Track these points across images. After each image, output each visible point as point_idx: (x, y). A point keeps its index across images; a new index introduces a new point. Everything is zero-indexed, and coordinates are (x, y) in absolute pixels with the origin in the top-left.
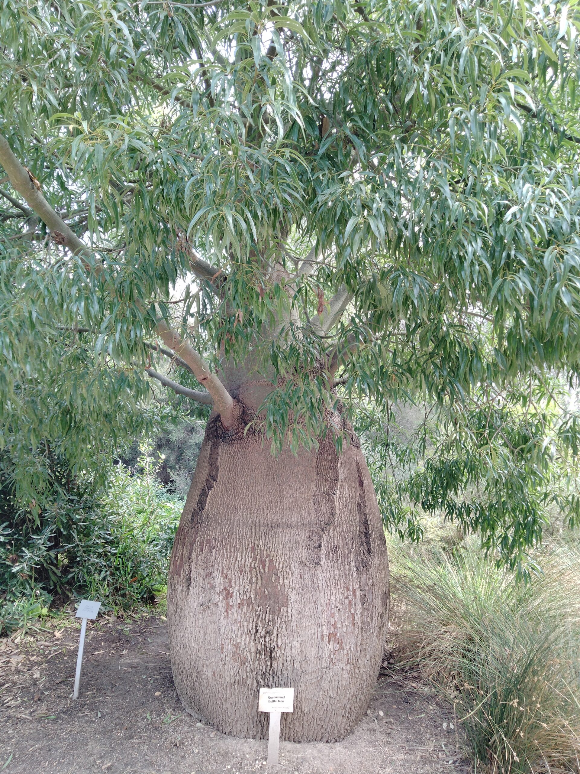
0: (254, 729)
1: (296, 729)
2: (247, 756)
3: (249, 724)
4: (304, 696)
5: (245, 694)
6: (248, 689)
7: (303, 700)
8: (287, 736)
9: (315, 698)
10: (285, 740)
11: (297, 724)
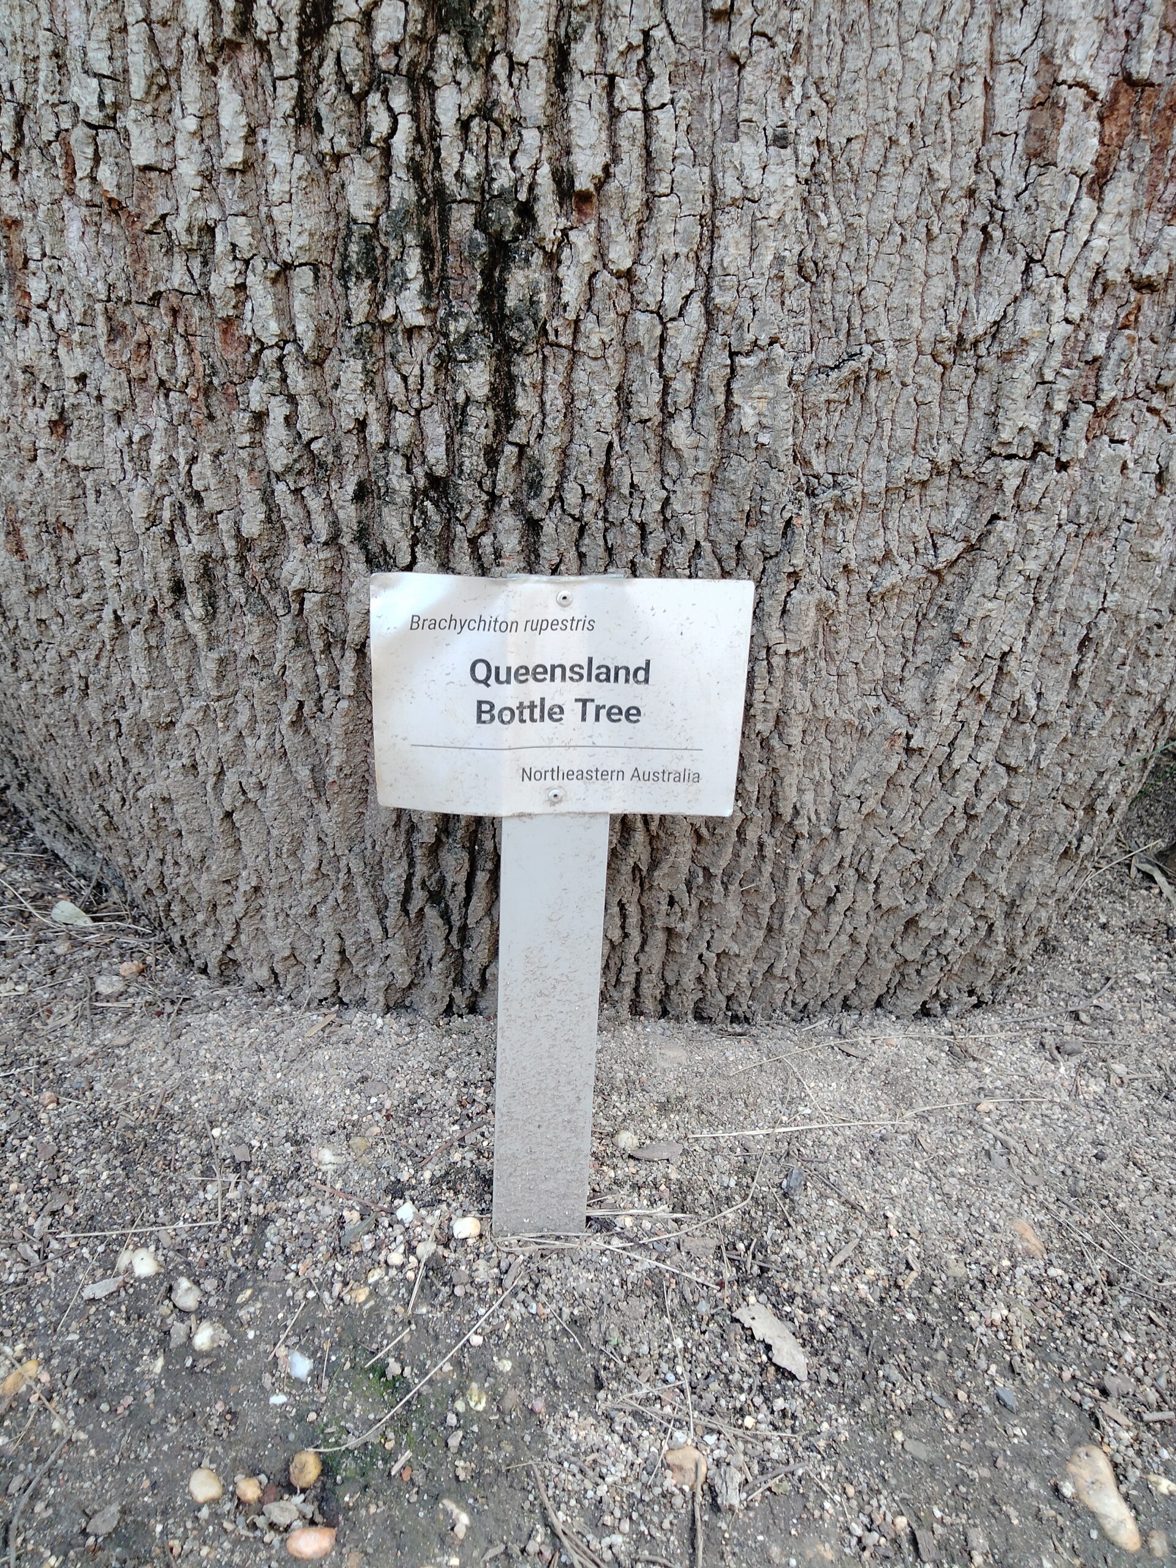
0: (396, 947)
1: (724, 941)
2: (326, 1157)
3: (348, 909)
4: (801, 699)
5: (280, 685)
6: (300, 640)
7: (794, 734)
8: (651, 989)
9: (894, 719)
10: (636, 1010)
11: (733, 909)
